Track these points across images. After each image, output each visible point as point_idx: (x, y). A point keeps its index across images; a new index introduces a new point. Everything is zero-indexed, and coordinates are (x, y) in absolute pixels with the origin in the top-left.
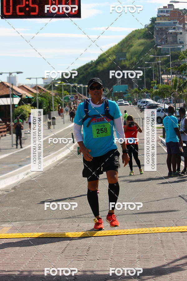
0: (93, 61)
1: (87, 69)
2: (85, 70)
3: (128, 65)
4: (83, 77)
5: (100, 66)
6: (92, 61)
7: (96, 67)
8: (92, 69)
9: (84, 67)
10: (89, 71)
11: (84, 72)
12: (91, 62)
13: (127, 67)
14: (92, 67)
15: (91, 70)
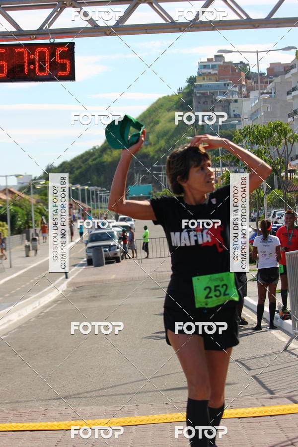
0: (97, 148)
1: (86, 160)
2: (83, 163)
3: (152, 154)
4: (81, 173)
5: (108, 155)
6: (95, 148)
7: (100, 156)
8: (94, 160)
9: (82, 156)
10: (91, 163)
11: (82, 165)
12: (92, 149)
13: (151, 156)
14: (94, 157)
15: (94, 162)
